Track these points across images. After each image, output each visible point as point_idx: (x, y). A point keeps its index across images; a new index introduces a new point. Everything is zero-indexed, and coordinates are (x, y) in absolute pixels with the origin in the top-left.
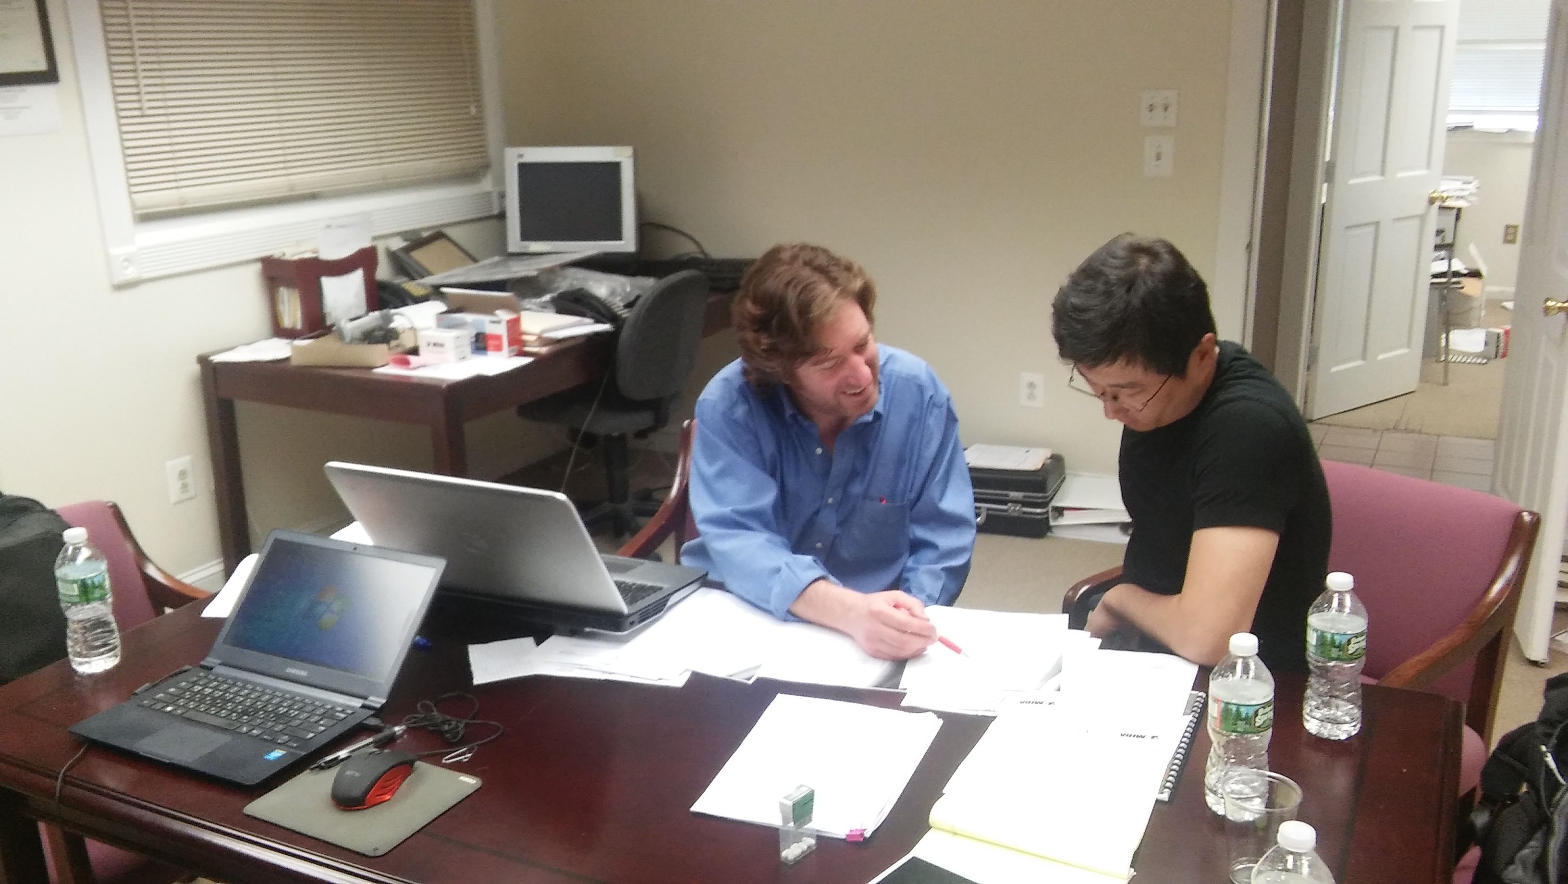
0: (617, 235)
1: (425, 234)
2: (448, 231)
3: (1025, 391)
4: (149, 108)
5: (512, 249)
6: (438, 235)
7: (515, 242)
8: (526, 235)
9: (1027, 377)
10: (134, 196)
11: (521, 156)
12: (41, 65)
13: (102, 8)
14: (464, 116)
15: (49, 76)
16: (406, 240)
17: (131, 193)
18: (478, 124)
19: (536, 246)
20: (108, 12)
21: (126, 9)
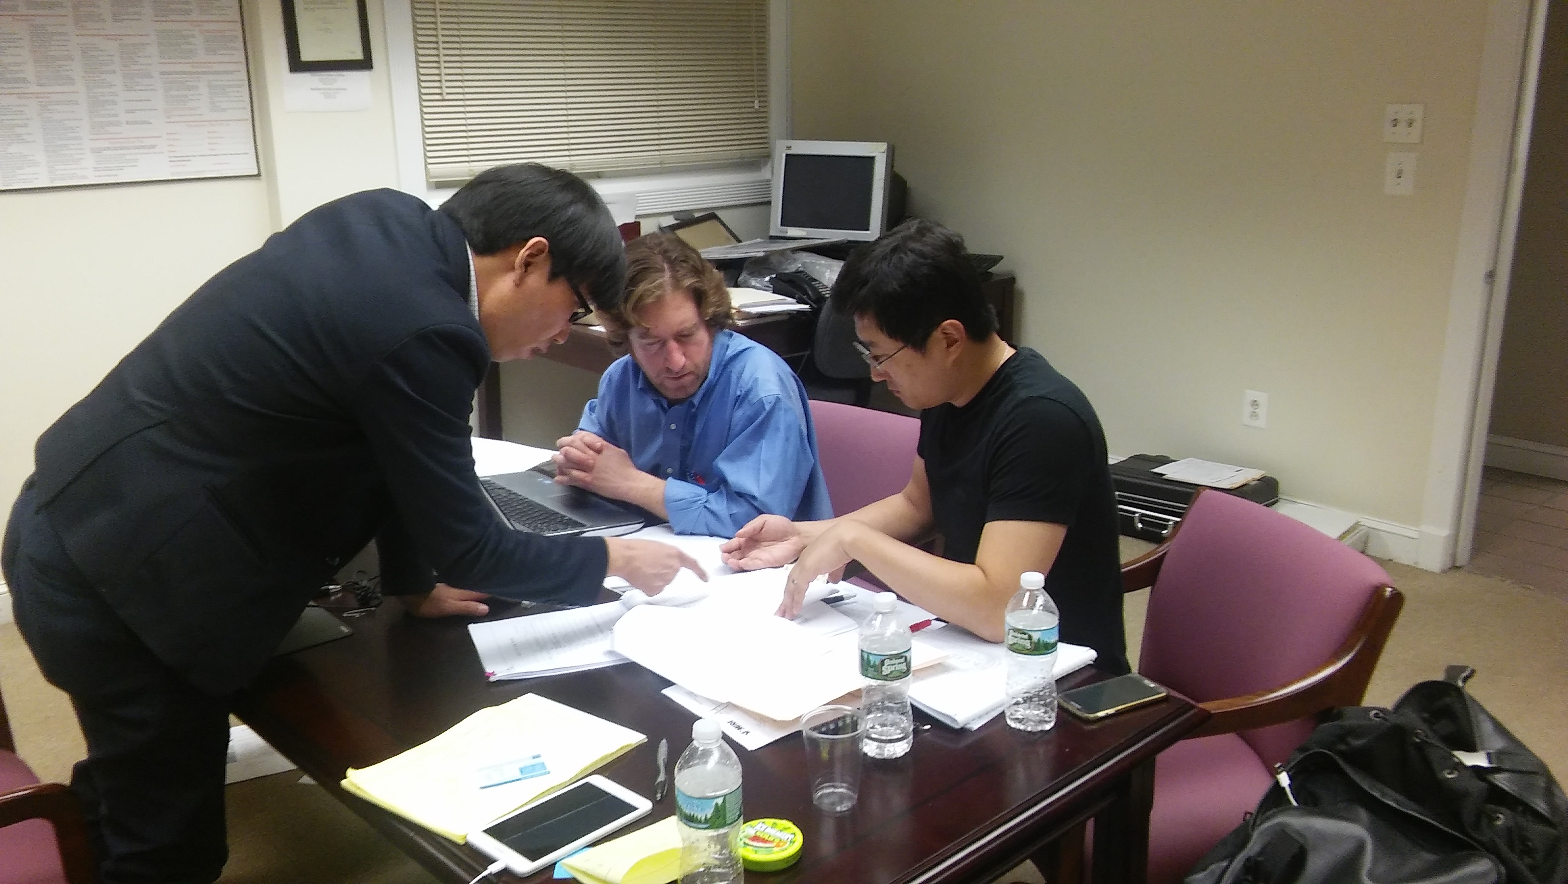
0: (865, 226)
1: (697, 215)
2: (719, 214)
3: (1248, 409)
4: (448, 94)
5: (773, 233)
6: (711, 216)
7: (775, 227)
8: (786, 221)
9: (1251, 394)
10: (429, 166)
11: (789, 148)
12: (359, 55)
13: (413, 8)
14: (749, 110)
15: (365, 64)
16: (676, 219)
17: (426, 164)
18: (762, 118)
19: (792, 232)
20: (418, 12)
21: (434, 10)
